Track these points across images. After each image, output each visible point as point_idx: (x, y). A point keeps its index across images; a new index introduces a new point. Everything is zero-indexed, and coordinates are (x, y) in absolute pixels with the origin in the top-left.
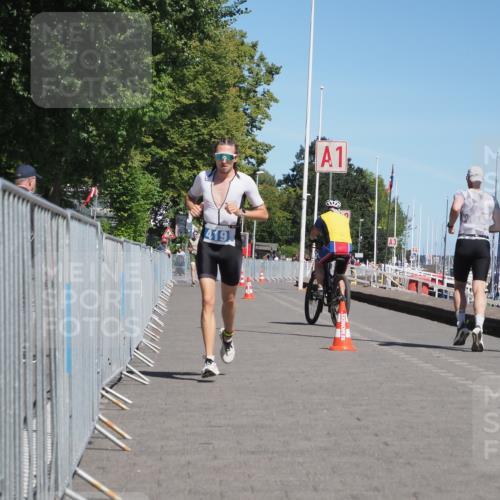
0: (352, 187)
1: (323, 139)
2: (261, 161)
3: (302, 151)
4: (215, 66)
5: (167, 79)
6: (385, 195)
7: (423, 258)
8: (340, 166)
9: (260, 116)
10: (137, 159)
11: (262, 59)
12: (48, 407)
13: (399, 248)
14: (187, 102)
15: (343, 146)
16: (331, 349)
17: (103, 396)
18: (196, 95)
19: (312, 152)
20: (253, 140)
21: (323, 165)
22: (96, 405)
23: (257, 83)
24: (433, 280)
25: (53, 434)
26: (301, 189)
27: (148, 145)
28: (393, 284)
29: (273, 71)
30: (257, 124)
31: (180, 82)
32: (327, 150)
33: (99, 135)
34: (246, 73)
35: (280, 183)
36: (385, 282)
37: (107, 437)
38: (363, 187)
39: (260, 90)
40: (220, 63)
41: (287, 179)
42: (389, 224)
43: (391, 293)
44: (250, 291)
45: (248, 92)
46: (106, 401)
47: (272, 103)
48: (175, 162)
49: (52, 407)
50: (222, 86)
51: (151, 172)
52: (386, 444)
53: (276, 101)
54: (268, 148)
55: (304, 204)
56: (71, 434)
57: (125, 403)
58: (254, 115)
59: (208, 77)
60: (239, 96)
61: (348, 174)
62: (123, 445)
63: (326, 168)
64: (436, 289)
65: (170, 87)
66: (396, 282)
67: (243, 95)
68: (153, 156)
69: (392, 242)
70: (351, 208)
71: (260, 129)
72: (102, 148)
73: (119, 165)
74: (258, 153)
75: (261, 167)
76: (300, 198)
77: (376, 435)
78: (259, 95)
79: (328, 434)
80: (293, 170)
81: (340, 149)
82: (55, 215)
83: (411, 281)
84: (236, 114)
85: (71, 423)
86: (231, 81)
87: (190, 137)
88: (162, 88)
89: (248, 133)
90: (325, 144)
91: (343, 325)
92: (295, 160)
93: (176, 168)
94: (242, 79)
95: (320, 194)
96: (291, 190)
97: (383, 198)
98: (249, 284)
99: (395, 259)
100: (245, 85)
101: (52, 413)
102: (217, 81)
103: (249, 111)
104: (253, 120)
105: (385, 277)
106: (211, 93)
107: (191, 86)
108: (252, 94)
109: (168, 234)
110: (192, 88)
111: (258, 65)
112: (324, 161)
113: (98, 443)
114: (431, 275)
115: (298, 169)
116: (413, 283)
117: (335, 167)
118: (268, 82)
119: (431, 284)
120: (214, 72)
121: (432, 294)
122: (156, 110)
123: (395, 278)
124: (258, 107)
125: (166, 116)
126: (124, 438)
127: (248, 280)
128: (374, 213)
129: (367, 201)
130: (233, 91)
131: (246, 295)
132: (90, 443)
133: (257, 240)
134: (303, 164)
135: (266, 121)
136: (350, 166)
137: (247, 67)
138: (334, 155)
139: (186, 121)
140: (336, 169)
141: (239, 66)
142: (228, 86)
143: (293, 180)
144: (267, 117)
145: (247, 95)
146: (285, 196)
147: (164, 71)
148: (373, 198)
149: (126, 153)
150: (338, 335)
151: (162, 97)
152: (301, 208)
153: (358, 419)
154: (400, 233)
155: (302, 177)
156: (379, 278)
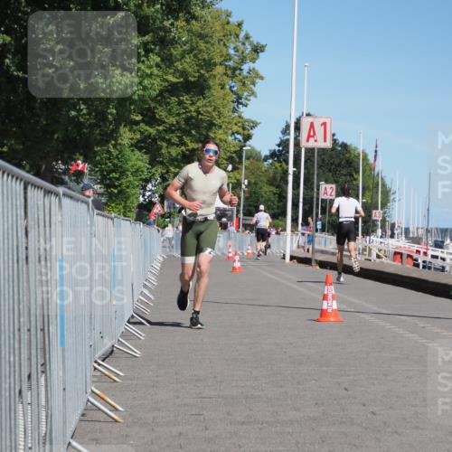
0: (337, 161)
1: (308, 115)
2: (248, 138)
3: (288, 127)
4: (202, 45)
5: (155, 59)
6: (369, 169)
7: (407, 231)
8: (325, 141)
9: (246, 94)
10: (126, 136)
11: (247, 37)
12: (42, 380)
13: (384, 221)
14: (174, 80)
15: (328, 121)
16: (318, 321)
17: (95, 369)
18: (184, 73)
19: (298, 128)
20: (240, 117)
21: (308, 141)
22: (88, 378)
23: (243, 61)
24: (418, 252)
25: (47, 407)
26: (287, 163)
27: (137, 123)
28: (378, 257)
29: (258, 50)
30: (243, 101)
31: (168, 61)
32: (312, 126)
33: (89, 114)
34: (232, 52)
35: (266, 159)
36: (370, 254)
37: (100, 409)
38: (347, 161)
39: (246, 67)
40: (207, 42)
41: (273, 155)
42: (374, 197)
43: (375, 264)
44: (237, 265)
45: (234, 69)
46: (99, 374)
47: (258, 80)
48: (163, 139)
49: (46, 380)
50: (209, 65)
51: (140, 149)
52: (373, 413)
53: (262, 78)
54: (255, 125)
55: (290, 178)
56: (64, 407)
57: (117, 375)
58: (240, 93)
59: (195, 56)
60: (225, 74)
61: (333, 149)
62: (116, 417)
63: (311, 144)
64: (420, 261)
65: (157, 65)
66: (381, 254)
67: (229, 72)
68: (142, 133)
69: (377, 215)
70: (336, 182)
71: (246, 106)
72: (92, 127)
73: (108, 142)
74: (244, 129)
75: (248, 143)
76: (286, 173)
77: (364, 405)
78: (245, 73)
79: (316, 404)
80: (279, 145)
81: (324, 124)
82: (48, 192)
83: (396, 253)
84: (223, 92)
85: (64, 395)
86: (218, 60)
87: (178, 115)
88: (150, 67)
89: (235, 110)
90: (309, 120)
91: (330, 296)
92: (281, 136)
93: (165, 144)
94: (228, 58)
95: (305, 168)
96: (277, 165)
97: (368, 172)
98: (237, 258)
99: (379, 232)
100: (231, 63)
101: (46, 386)
102: (204, 59)
103: (235, 89)
104: (239, 98)
105: (370, 250)
106: (198, 72)
107: (179, 65)
108: (238, 72)
109: (157, 209)
110: (180, 67)
111: (244, 44)
112: (309, 136)
113: (90, 415)
114: (416, 247)
115: (284, 144)
116: (398, 255)
117: (321, 143)
118: (253, 60)
119: (415, 256)
120: (201, 51)
121: (417, 265)
122: (145, 88)
123: (380, 250)
124: (244, 84)
125: (154, 94)
126: (116, 409)
127: (236, 254)
128: (358, 187)
129: (351, 175)
130: (219, 70)
131: (234, 268)
132: (83, 415)
133: (244, 215)
134: (288, 140)
135: (252, 98)
136: (335, 141)
137: (232, 46)
138: (319, 131)
139: (174, 99)
140: (321, 144)
141: (225, 45)
142: (215, 65)
143: (279, 155)
144: (253, 94)
145: (233, 73)
146: (271, 171)
147: (152, 51)
148: (358, 172)
149: (116, 130)
150: (325, 307)
151: (150, 76)
152: (286, 182)
153: (346, 389)
154: (384, 205)
155: (288, 152)
156: (364, 250)
